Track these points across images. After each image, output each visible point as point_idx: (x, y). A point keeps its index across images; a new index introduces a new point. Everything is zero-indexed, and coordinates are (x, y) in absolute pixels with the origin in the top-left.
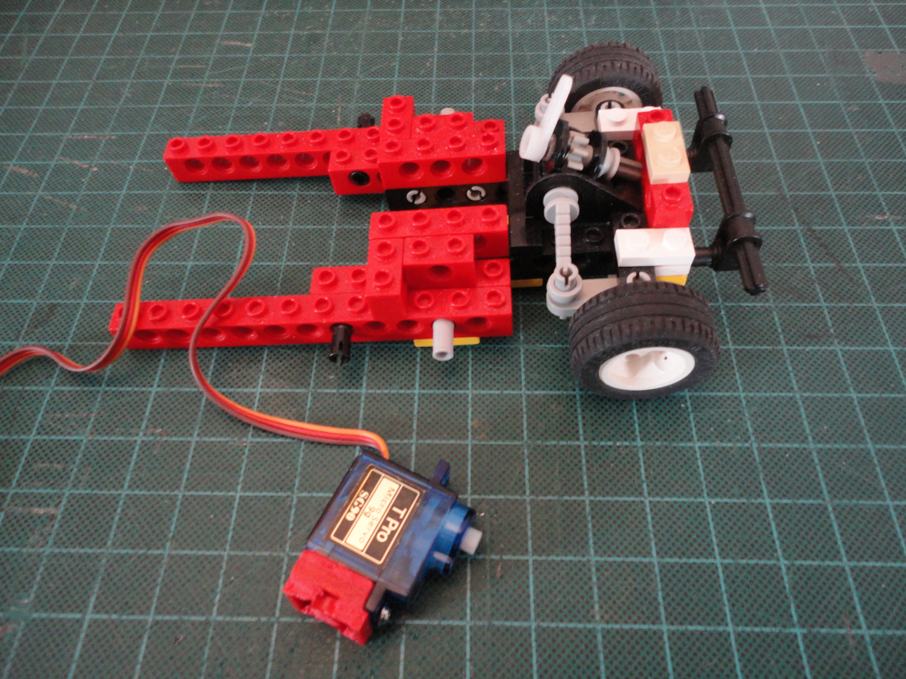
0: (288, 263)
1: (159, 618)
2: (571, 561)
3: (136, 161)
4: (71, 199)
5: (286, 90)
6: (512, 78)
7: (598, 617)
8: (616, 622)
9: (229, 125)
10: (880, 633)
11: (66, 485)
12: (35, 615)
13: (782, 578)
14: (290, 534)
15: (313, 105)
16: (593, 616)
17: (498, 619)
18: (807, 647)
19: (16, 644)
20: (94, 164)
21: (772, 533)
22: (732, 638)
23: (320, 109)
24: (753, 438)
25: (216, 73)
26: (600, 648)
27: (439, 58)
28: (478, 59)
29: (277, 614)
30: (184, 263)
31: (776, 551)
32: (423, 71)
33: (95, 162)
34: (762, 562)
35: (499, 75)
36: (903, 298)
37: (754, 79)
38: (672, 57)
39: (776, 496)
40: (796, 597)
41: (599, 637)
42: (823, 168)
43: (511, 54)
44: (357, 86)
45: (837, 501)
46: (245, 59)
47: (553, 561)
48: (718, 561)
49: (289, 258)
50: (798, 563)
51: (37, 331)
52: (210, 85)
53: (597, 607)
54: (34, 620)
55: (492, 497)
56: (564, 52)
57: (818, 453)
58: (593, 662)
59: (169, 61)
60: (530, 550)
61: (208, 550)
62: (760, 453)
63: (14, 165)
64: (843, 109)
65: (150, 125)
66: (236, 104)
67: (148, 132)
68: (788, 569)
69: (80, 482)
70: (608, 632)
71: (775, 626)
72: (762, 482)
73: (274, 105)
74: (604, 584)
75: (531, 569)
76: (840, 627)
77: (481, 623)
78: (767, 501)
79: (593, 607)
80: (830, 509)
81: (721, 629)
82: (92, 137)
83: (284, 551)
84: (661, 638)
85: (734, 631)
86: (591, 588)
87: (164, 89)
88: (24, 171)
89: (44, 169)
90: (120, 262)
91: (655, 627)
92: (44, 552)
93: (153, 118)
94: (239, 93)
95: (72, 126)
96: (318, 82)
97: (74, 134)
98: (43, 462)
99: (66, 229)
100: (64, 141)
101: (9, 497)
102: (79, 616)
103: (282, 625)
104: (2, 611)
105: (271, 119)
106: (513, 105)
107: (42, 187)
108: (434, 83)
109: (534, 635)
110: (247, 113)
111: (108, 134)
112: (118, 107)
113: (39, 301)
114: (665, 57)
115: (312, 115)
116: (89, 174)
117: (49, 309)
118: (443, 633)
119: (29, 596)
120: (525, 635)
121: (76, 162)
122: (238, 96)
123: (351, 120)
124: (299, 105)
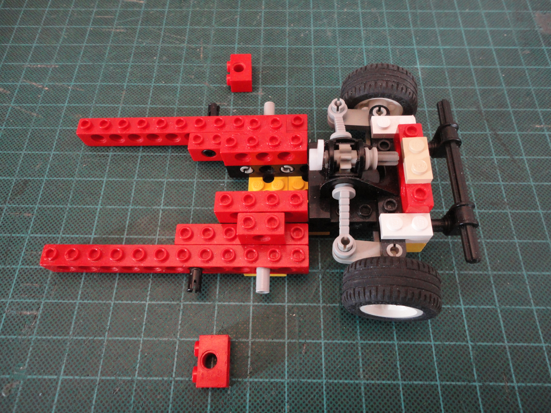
1: (103, 378)
2: (346, 343)
3: (72, 84)
4: (32, 109)
5: (167, 34)
6: (312, 28)
7: (362, 377)
8: (373, 380)
9: (131, 59)
10: (523, 385)
11: (42, 297)
12: (29, 377)
13: (469, 353)
14: (179, 327)
15: (185, 45)
16: (359, 376)
17: (304, 378)
18: (482, 393)
19: (19, 394)
20: (45, 85)
21: (464, 326)
22: (439, 388)
23: (189, 48)
24: (455, 268)
25: (121, 22)
26: (363, 394)
27: (265, 13)
28: (290, 14)
29: (174, 376)
30: (107, 153)
31: (466, 337)
32: (255, 23)
33: (46, 84)
34: (458, 343)
35: (304, 26)
36: (549, 179)
37: (465, 31)
38: (414, 15)
39: (468, 304)
40: (476, 364)
41: (363, 388)
42: (506, 92)
43: (311, 11)
44: (213, 32)
45: (503, 307)
46: (139, 12)
47: (336, 343)
48: (432, 343)
50: (478, 344)
51: (17, 198)
52: (118, 31)
53: (361, 370)
54: (28, 380)
55: (300, 304)
56: (345, 10)
57: (494, 277)
58: (358, 403)
59: (91, 13)
60: (322, 337)
61: (131, 337)
62: (459, 277)
64: (520, 52)
65: (80, 58)
66: (135, 45)
67: (79, 63)
68: (473, 347)
69: (50, 295)
70: (368, 385)
71: (464, 381)
72: (460, 295)
73: (160, 45)
74: (365, 357)
75: (323, 348)
76: (501, 382)
77: (294, 380)
78: (463, 307)
79: (359, 371)
80: (499, 311)
81: (433, 383)
82: (43, 66)
83: (176, 337)
84: (398, 389)
85: (441, 385)
86: (358, 360)
87: (88, 33)
88: (1, 90)
89: (13, 88)
90: (66, 153)
91: (395, 382)
92: (31, 338)
93: (82, 53)
94: (137, 36)
95: (29, 58)
96: (188, 29)
97: (31, 64)
98: (27, 283)
99: (30, 130)
100: (25, 69)
101: (7, 305)
102: (55, 377)
103: (176, 382)
104: (9, 374)
105: (158, 55)
106: (313, 47)
107: (13, 101)
108: (262, 31)
109: (324, 387)
110: (143, 50)
111: (53, 64)
112: (58, 45)
113: (17, 178)
114: (410, 15)
115: (184, 52)
116: (43, 92)
117: (24, 183)
118: (271, 386)
119: (25, 365)
120: (320, 387)
121: (34, 83)
122: (136, 39)
123: (210, 56)
124: (176, 45)
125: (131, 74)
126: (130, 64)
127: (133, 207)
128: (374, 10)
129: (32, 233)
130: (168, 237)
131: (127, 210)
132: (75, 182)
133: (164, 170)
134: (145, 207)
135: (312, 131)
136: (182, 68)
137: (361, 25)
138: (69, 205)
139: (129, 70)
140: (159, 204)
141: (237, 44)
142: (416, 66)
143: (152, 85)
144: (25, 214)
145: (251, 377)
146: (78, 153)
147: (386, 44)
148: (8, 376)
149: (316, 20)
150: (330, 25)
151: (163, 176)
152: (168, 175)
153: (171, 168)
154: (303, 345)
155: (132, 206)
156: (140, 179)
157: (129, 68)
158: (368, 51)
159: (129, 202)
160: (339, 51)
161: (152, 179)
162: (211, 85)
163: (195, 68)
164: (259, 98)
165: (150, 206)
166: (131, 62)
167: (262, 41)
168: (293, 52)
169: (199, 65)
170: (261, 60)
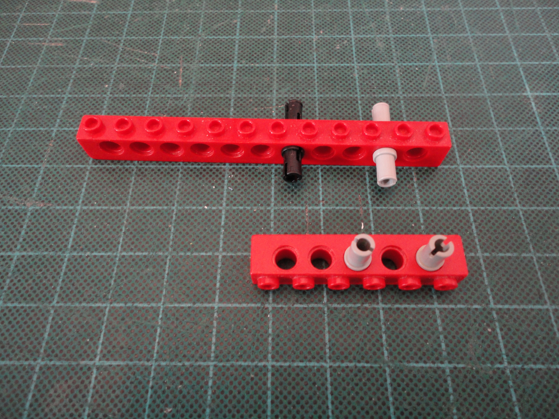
0: (124, 253)
5: (128, 49)
6: (353, 36)
9: (69, 88)
15: (154, 65)
23: (162, 70)
25: (59, 31)
27: (279, 15)
28: (318, 16)
30: (9, 253)
32: (264, 29)
35: (339, 33)
38: (509, 14)
43: (350, 11)
44: (199, 45)
46: (88, 17)
49: (125, 246)
52: (53, 44)
56: (402, 9)
59: (15, 19)
66: (77, 65)
73: (116, 66)
87: (7, 48)
94: (81, 52)
96: (161, 41)
105: (112, 81)
106: (356, 65)
108: (275, 41)
110: (88, 74)
114: (501, 14)
115: (153, 76)
122: (80, 56)
123: (193, 82)
124: (141, 66)
125: (67, 112)
127: (43, 363)
128: (447, 9)
131: (33, 369)
133: (107, 284)
134: (66, 363)
135: (365, 208)
136: (148, 102)
137: (429, 30)
139: (64, 105)
140: (92, 356)
141: (236, 62)
142: (525, 94)
147: (472, 59)
149: (356, 24)
150: (379, 30)
151: (105, 296)
152: (113, 295)
153: (118, 281)
155: (43, 360)
156: (61, 304)
157: (64, 102)
158: (444, 71)
159: (38, 352)
160: (397, 71)
161: (84, 304)
163: (170, 102)
165: (75, 360)
166: (67, 94)
167: (275, 57)
168: (326, 74)
169: (175, 96)
170: (275, 86)
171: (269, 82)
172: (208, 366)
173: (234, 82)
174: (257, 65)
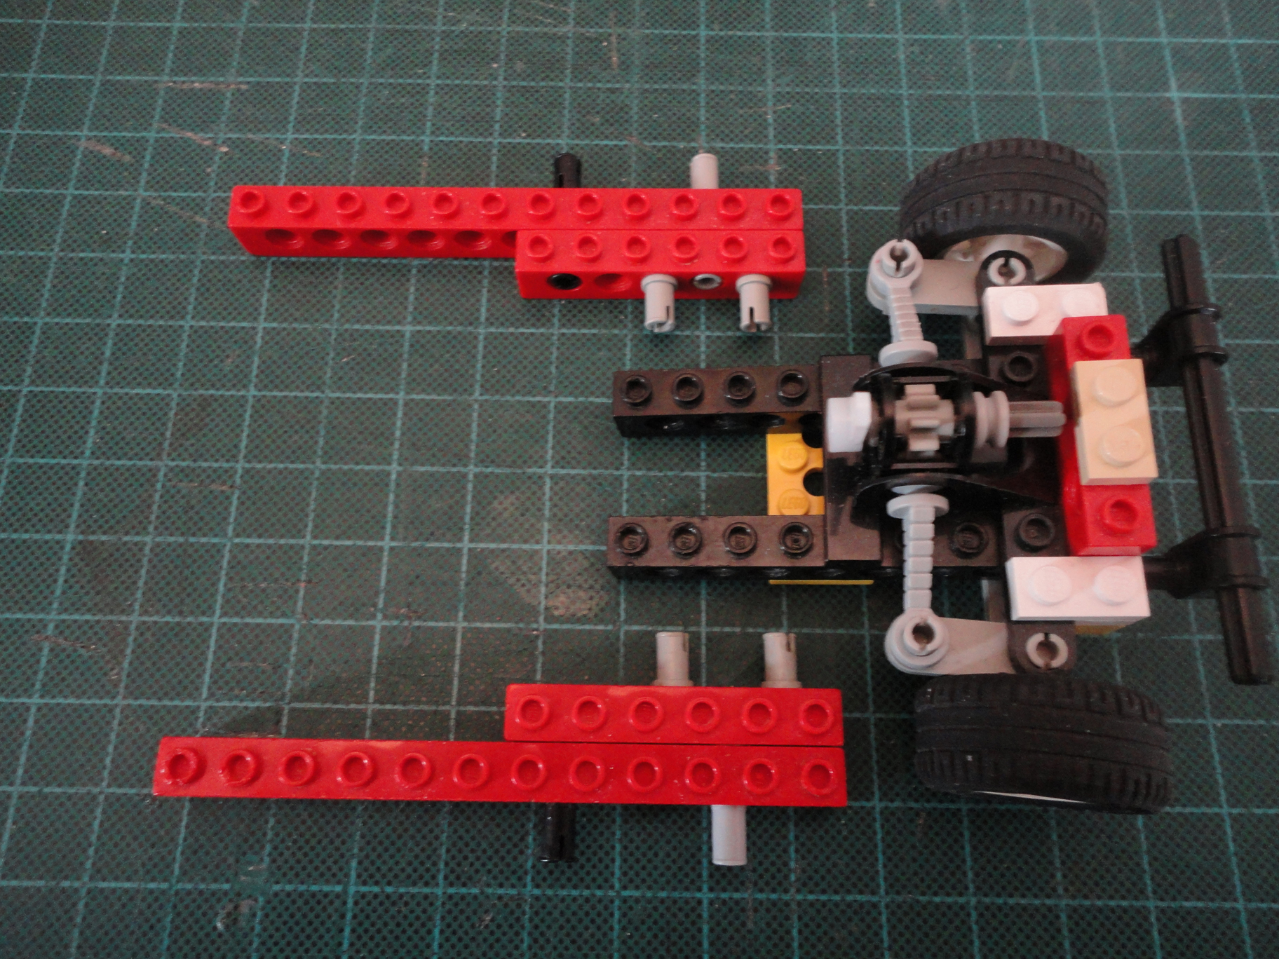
1: (451, 891)
3: (290, 136)
4: (196, 206)
7: (1060, 891)
8: (1086, 897)
9: (435, 68)
11: (283, 696)
12: (277, 888)
15: (568, 29)
16: (1054, 890)
17: (923, 894)
19: (258, 929)
20: (220, 140)
22: (1243, 918)
23: (582, 38)
26: (1065, 931)
29: (617, 886)
30: (398, 328)
33: (222, 136)
41: (1063, 917)
48: (1225, 810)
51: (187, 444)
53: (1059, 876)
54: (276, 894)
58: (1055, 952)
63: (89, 139)
65: (301, 65)
66: (439, 27)
67: (300, 79)
69: (302, 690)
70: (1075, 910)
73: (504, 28)
74: (1068, 843)
75: (965, 822)
77: (900, 899)
79: (1053, 876)
81: (1227, 905)
82: (207, 85)
84: (1146, 919)
85: (1246, 909)
86: (1050, 850)
88: (108, 151)
89: (138, 147)
90: (296, 325)
91: (1138, 904)
93: (303, 49)
95: (169, 62)
97: (175, 79)
98: (242, 660)
99: (198, 263)
100: (162, 93)
101: (201, 714)
102: (338, 888)
103: (625, 901)
104: (227, 881)
105: (502, 56)
106: (901, 37)
107: (143, 182)
109: (974, 915)
110: (461, 44)
111: (232, 81)
112: (241, 25)
113: (181, 391)
115: (569, 50)
116: (217, 158)
117: (199, 405)
118: (850, 912)
119: (262, 860)
120: (962, 914)
121: (190, 134)
122: (441, 10)
123: (637, 62)
124: (546, 30)
125: (439, 108)
126: (433, 82)
127: (477, 470)
129: (238, 535)
130: (571, 547)
131: (465, 476)
132: (326, 403)
133: (546, 372)
134: (507, 471)
136: (567, 96)
138: (318, 463)
139: (431, 97)
140: (541, 462)
141: (703, 27)
142: (1167, 95)
143: (496, 142)
144: (213, 487)
145: (798, 891)
146: (327, 326)
147: (1091, 31)
148: (226, 886)
151: (546, 388)
152: (556, 387)
153: (562, 367)
154: (917, 814)
155: (476, 466)
156: (487, 397)
157: (432, 93)
158: (1044, 49)
160: (968, 50)
161: (518, 397)
162: (646, 143)
163: (602, 96)
164: (772, 178)
165: (519, 467)
166: (434, 78)
167: (767, 19)
168: (851, 52)
169: (609, 85)
170: (770, 72)
171: (759, 65)
172: (698, 477)
173: (703, 64)
174: (739, 33)
